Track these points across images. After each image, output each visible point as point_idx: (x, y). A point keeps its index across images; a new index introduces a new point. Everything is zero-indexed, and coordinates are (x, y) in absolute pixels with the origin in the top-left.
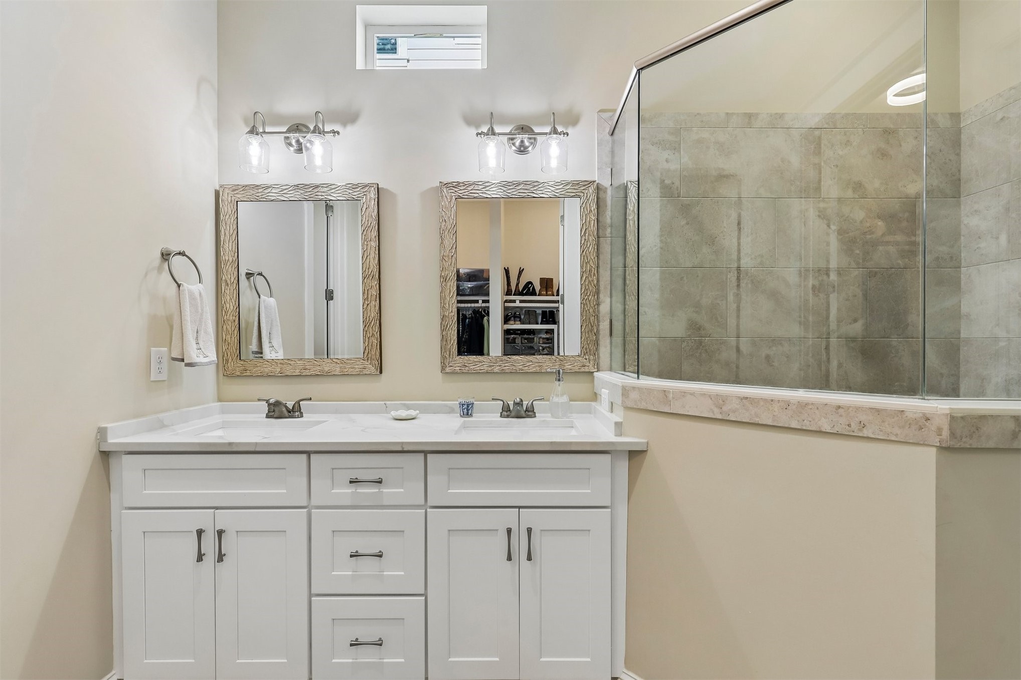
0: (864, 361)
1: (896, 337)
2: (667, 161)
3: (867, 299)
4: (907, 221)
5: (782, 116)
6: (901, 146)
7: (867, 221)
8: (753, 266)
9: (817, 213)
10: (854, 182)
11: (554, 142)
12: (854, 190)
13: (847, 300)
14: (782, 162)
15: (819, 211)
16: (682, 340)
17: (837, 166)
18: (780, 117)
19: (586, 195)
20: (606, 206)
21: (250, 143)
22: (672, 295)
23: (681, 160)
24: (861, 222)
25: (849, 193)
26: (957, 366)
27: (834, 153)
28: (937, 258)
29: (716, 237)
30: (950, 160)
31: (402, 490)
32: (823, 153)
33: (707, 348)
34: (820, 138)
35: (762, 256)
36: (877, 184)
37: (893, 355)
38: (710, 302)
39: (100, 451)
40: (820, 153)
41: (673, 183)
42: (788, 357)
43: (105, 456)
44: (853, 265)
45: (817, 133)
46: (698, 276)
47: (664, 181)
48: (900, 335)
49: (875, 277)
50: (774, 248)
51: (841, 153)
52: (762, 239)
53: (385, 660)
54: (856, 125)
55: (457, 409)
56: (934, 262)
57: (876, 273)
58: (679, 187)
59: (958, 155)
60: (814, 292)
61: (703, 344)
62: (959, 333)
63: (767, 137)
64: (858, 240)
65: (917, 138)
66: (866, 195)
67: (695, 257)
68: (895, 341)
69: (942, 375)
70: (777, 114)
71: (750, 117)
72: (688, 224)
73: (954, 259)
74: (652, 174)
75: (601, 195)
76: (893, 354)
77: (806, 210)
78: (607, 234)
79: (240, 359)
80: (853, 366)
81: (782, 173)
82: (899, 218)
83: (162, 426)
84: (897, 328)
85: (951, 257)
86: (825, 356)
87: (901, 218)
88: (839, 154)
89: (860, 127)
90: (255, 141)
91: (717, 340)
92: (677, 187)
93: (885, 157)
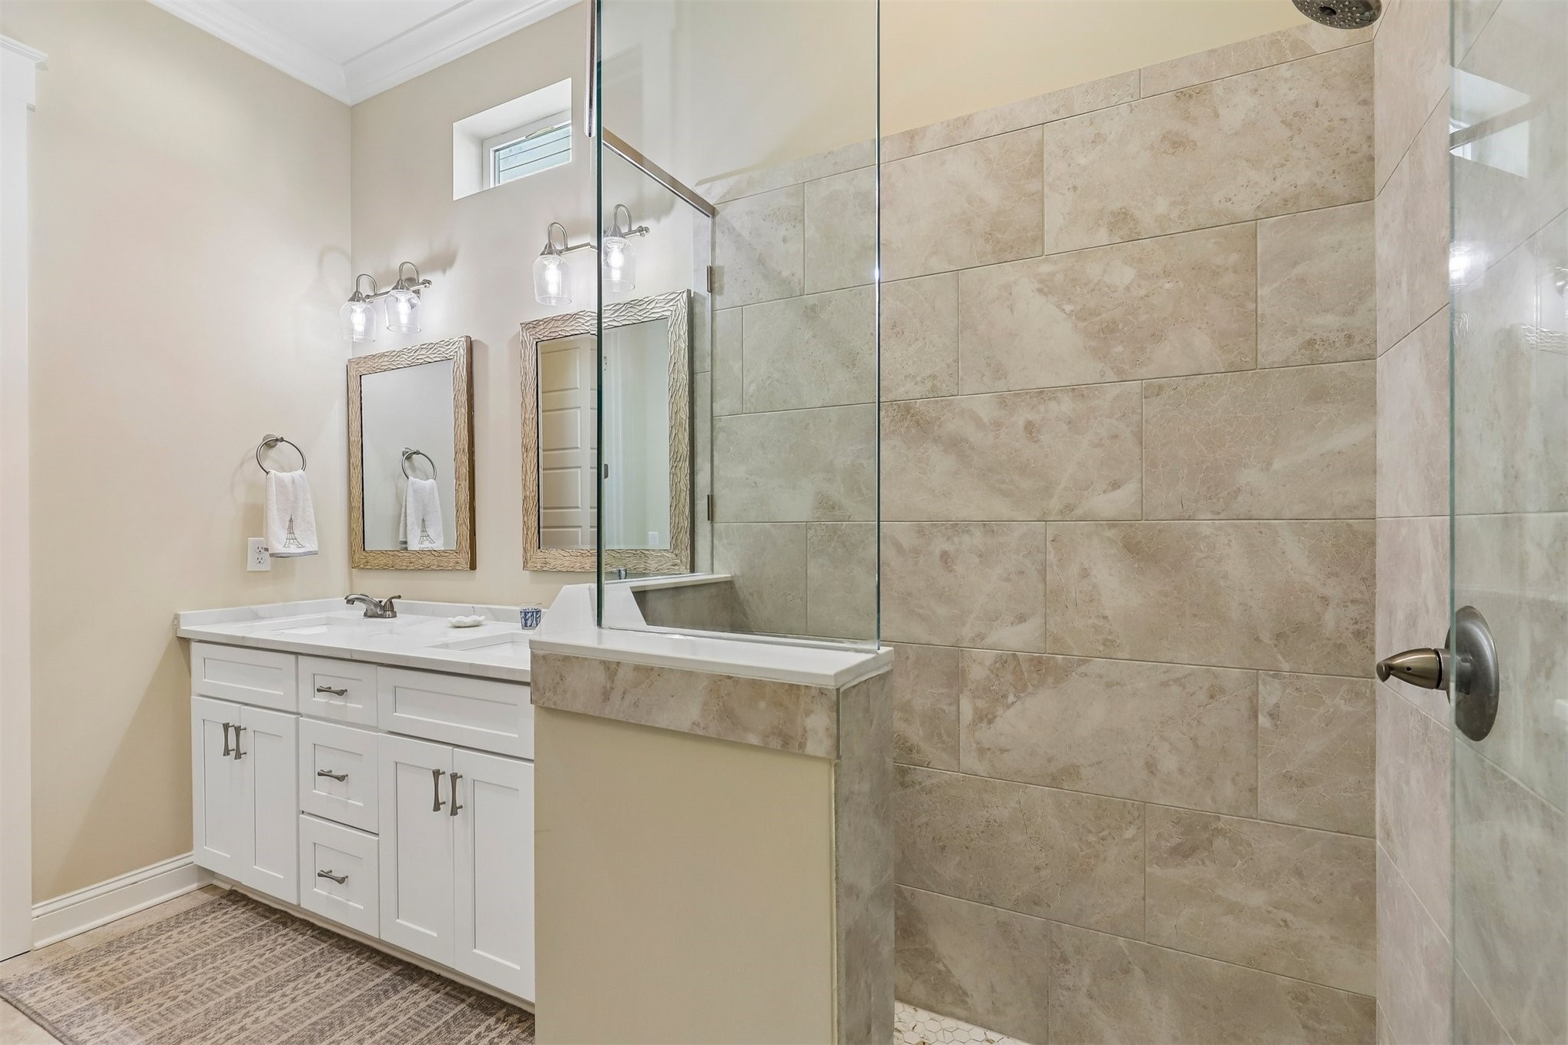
0: (1136, 566)
1: (1210, 516)
2: (784, 240)
3: (1141, 443)
4: (1236, 272)
5: (967, 121)
6: (1217, 116)
7: (1139, 286)
8: (919, 396)
9: (1037, 286)
10: (1112, 213)
11: (616, 246)
12: (1112, 228)
13: (1098, 446)
14: (969, 203)
15: (1041, 282)
16: (807, 525)
17: (1075, 188)
18: (965, 124)
19: (674, 313)
20: (705, 325)
21: (352, 311)
22: (792, 455)
23: (804, 235)
24: (1128, 288)
25: (1102, 236)
26: (1369, 579)
27: (1069, 165)
28: (1311, 343)
29: (858, 353)
30: (1344, 120)
31: (360, 706)
32: (1047, 169)
33: (845, 539)
34: (1041, 143)
35: (934, 377)
36: (1162, 206)
37: (1202, 555)
38: (849, 462)
39: (178, 637)
40: (1041, 170)
41: (793, 275)
42: (981, 556)
43: (185, 642)
44: (1111, 376)
45: (1035, 134)
46: (830, 421)
47: (781, 272)
48: (1219, 513)
49: (1158, 395)
50: (957, 361)
51: (1082, 161)
52: (934, 346)
53: (350, 903)
54: (1114, 100)
55: (519, 617)
56: (1303, 351)
57: (1161, 387)
58: (802, 277)
59: (1367, 103)
60: (1031, 433)
61: (839, 533)
62: (1372, 504)
63: (941, 165)
64: (1121, 326)
65: (1256, 90)
66: (1138, 234)
67: (826, 389)
68: (1207, 525)
69: (1325, 600)
70: (958, 119)
71: (912, 137)
72: (814, 336)
73: (1357, 339)
74: (763, 265)
75: (697, 309)
76: (1202, 551)
77: (1015, 282)
78: (706, 368)
79: (364, 550)
80: (1111, 575)
81: (969, 224)
82: (1214, 268)
83: (257, 617)
84: (1210, 498)
85: (1349, 337)
86: (1052, 554)
87: (1218, 267)
88: (1079, 165)
89: (1125, 100)
90: (358, 307)
91: (860, 525)
92: (800, 280)
93: (1181, 149)
